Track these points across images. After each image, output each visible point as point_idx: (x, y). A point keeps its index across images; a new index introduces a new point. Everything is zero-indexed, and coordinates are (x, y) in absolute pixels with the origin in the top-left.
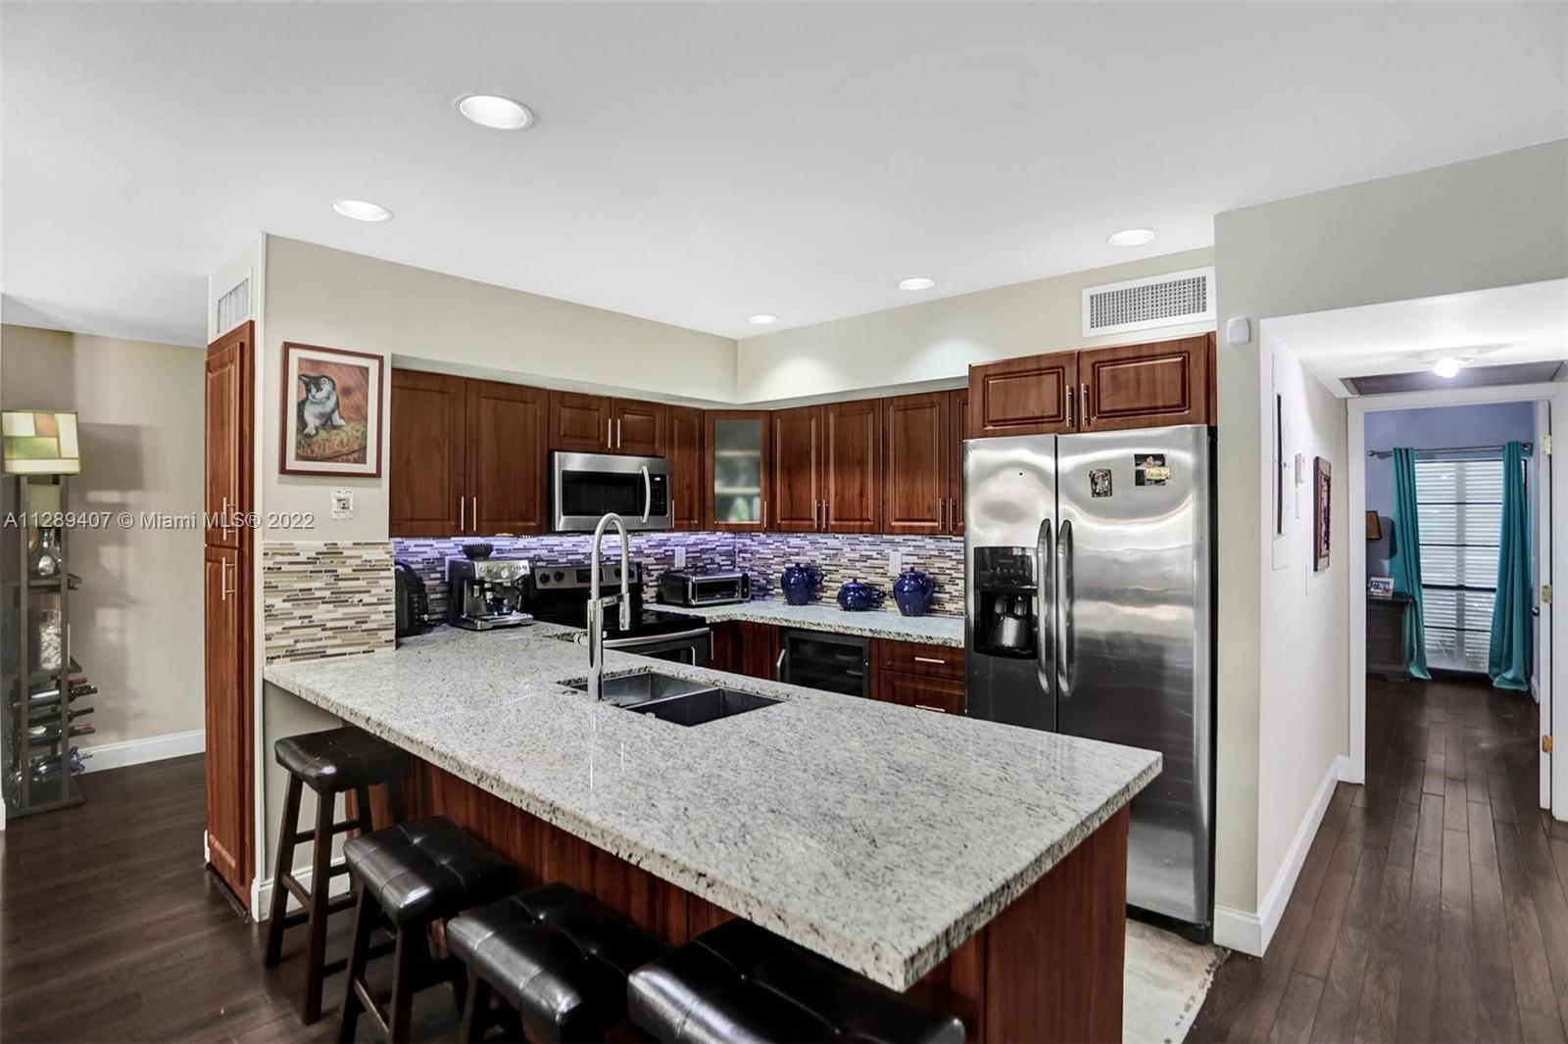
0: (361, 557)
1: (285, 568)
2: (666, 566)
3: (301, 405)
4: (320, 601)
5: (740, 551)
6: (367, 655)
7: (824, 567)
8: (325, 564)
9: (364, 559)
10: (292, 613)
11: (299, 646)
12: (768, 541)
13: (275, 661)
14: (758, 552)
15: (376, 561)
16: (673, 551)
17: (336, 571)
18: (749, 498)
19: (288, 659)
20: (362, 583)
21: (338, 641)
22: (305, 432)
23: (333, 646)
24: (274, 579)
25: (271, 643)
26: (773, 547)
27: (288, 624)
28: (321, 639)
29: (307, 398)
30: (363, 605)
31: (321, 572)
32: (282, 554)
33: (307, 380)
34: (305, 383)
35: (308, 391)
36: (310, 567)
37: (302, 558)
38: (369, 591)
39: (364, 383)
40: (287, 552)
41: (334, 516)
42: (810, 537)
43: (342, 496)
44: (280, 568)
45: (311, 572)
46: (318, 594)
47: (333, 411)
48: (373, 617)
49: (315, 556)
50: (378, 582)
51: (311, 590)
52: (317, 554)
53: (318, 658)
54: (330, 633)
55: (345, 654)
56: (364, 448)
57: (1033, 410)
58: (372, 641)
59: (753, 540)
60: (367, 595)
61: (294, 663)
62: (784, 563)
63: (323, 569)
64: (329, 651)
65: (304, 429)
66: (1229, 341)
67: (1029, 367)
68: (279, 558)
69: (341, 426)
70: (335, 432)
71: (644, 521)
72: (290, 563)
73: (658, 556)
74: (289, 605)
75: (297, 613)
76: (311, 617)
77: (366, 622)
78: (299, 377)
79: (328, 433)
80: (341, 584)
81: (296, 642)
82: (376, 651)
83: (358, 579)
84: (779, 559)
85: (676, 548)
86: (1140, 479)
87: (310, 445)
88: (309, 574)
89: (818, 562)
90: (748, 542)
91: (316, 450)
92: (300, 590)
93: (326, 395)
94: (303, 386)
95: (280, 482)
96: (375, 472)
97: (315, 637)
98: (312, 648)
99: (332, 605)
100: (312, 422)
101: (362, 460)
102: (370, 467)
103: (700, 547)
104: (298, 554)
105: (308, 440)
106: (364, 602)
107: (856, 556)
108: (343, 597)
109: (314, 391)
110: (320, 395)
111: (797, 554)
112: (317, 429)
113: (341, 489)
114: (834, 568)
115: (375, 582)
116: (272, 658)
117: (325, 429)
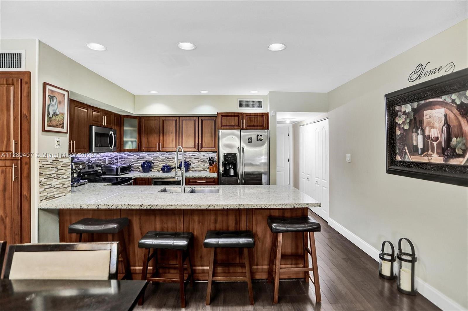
0: (63, 162)
1: (45, 166)
2: (104, 163)
3: (49, 106)
4: (53, 178)
5: (120, 158)
6: (65, 196)
7: (152, 162)
8: (55, 165)
9: (64, 162)
10: (46, 183)
11: (48, 195)
12: (131, 155)
13: (42, 201)
14: (127, 158)
15: (67, 163)
16: (106, 158)
17: (57, 167)
18: (132, 142)
19: (46, 200)
20: (63, 171)
21: (58, 192)
22: (49, 116)
23: (57, 194)
24: (42, 171)
25: (41, 195)
26: (134, 156)
27: (46, 187)
28: (54, 192)
29: (50, 104)
30: (64, 179)
31: (53, 167)
32: (44, 161)
33: (50, 97)
34: (50, 98)
35: (50, 101)
36: (51, 166)
37: (49, 163)
38: (65, 174)
39: (64, 99)
40: (45, 160)
41: (56, 147)
42: (148, 153)
43: (58, 140)
44: (43, 167)
45: (52, 168)
46: (53, 175)
47: (56, 109)
48: (66, 183)
49: (52, 162)
50: (67, 170)
51: (51, 174)
52: (53, 161)
53: (53, 199)
54: (56, 190)
55: (59, 197)
56: (63, 123)
57: (233, 124)
58: (66, 191)
59: (125, 155)
60: (64, 175)
61: (47, 201)
62: (138, 161)
63: (54, 166)
64: (56, 196)
65: (49, 115)
66: (272, 115)
67: (232, 115)
68: (43, 163)
69: (59, 115)
70: (57, 117)
71: (112, 149)
72: (46, 165)
73: (102, 160)
74: (46, 180)
75: (48, 183)
76: (51, 184)
77: (64, 185)
78: (48, 95)
79: (55, 117)
80: (59, 171)
81: (48, 194)
82: (67, 194)
83: (62, 170)
84: (136, 160)
85: (106, 157)
86: (258, 139)
87: (50, 121)
88: (51, 168)
89: (150, 160)
90: (123, 155)
91: (52, 123)
92: (49, 174)
93: (55, 103)
94: (49, 99)
95: (42, 135)
96: (66, 132)
97: (52, 191)
98: (52, 195)
99: (56, 179)
100: (51, 113)
101: (63, 127)
102: (65, 130)
103: (111, 157)
104: (48, 161)
105: (50, 119)
106: (64, 178)
107: (164, 158)
108: (59, 176)
109: (52, 101)
110: (54, 103)
111: (143, 158)
112: (52, 115)
113: (57, 137)
114: (156, 161)
115: (66, 170)
116: (42, 200)
117: (54, 115)
